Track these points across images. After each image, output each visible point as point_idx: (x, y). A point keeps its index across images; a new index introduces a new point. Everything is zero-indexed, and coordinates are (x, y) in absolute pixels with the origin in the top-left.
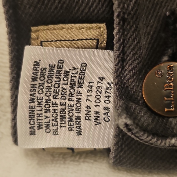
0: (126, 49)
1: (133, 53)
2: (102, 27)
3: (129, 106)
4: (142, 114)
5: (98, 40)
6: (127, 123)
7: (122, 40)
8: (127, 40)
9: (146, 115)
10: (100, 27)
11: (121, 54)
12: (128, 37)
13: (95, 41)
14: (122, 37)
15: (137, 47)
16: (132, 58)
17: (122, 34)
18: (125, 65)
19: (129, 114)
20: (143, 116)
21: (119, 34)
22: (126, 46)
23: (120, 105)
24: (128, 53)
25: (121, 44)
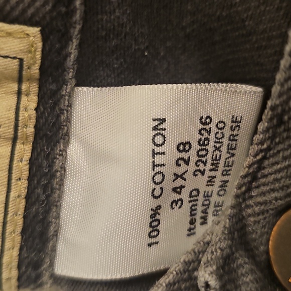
0: (266, 163)
1: (276, 177)
2: (33, 35)
3: (235, 255)
4: (248, 280)
5: (21, 60)
6: (209, 283)
7: (265, 146)
8: (275, 151)
9: (254, 283)
10: (28, 34)
11: (256, 166)
12: (279, 149)
13: (16, 62)
14: (269, 142)
15: (286, 171)
16: (270, 184)
17: (269, 137)
18: (253, 186)
19: (226, 268)
20: (248, 283)
21: (266, 135)
22: (268, 159)
23: (221, 246)
24: (266, 171)
25: (261, 151)
